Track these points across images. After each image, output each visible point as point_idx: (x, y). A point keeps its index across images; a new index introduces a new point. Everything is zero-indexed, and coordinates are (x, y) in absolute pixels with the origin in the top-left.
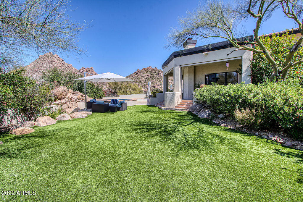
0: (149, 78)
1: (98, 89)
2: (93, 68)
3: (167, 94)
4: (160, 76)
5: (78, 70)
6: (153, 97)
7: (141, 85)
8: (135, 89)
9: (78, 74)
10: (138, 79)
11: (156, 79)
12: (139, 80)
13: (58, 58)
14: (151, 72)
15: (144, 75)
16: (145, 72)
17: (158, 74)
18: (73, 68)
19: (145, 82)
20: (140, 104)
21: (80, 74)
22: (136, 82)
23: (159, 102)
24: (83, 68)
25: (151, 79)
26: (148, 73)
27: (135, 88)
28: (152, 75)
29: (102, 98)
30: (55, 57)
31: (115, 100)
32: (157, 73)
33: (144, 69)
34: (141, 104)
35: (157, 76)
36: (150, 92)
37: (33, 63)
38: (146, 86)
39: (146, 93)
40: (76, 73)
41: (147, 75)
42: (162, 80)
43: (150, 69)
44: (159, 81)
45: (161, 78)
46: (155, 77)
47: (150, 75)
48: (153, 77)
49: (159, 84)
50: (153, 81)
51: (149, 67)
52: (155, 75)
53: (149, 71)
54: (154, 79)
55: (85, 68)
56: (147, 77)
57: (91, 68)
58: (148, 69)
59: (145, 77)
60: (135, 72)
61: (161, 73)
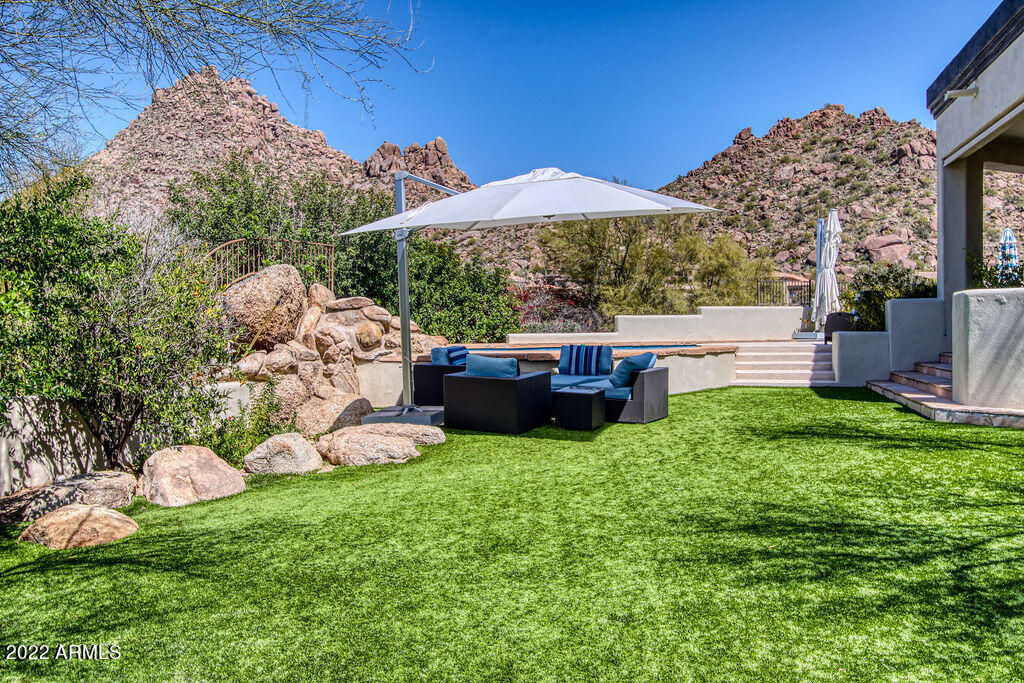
0: (827, 188)
1: (475, 281)
2: (445, 146)
3: (973, 306)
4: (910, 169)
5: (359, 160)
6: (861, 326)
7: (763, 241)
8: (720, 270)
9: (357, 186)
10: (740, 200)
11: (880, 194)
12: (749, 208)
13: (249, 101)
14: (839, 142)
15: (785, 172)
16: (794, 148)
17: (898, 155)
18: (331, 150)
19: (798, 220)
20: (760, 376)
21: (368, 186)
22: (727, 224)
23: (909, 361)
24: (385, 151)
25: (842, 194)
26: (821, 152)
27: (722, 266)
28: (849, 169)
29: (502, 339)
30: (235, 96)
31: (589, 349)
32: (886, 151)
33: (785, 127)
34: (770, 376)
35: (890, 173)
36: (836, 293)
37: (121, 136)
38: (802, 250)
39: (804, 296)
40: (346, 182)
41: (808, 166)
42: (926, 201)
43: (828, 122)
44: (900, 205)
45: (923, 185)
46: (873, 180)
47: (829, 166)
48: (854, 181)
49: (904, 230)
50: (858, 209)
51: (828, 107)
52: (870, 162)
53: (826, 142)
54: (860, 194)
55: (394, 150)
56: (808, 181)
57: (431, 144)
58: (820, 122)
59: (798, 187)
60: (724, 155)
61: (917, 145)
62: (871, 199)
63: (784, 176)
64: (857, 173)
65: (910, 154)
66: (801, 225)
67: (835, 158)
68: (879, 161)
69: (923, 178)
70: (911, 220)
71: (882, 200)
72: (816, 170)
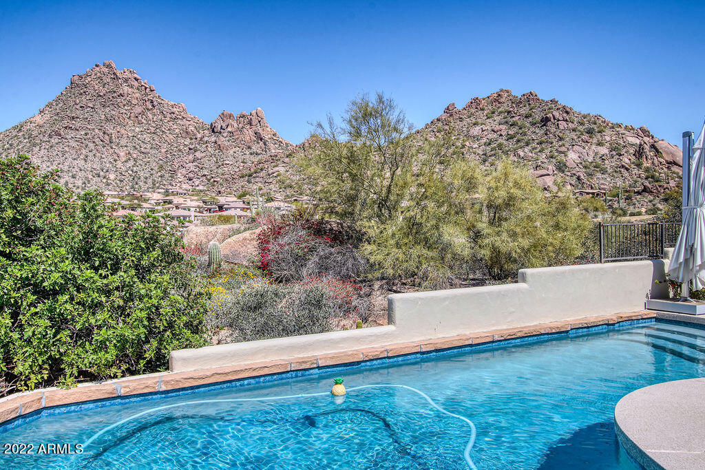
0: (502, 141)
2: (263, 114)
4: (553, 129)
5: (208, 123)
9: (206, 139)
11: (534, 145)
13: (136, 84)
14: (509, 112)
15: (476, 131)
16: (482, 116)
17: (545, 121)
18: (190, 115)
19: (485, 161)
21: (213, 139)
24: (223, 116)
25: (511, 145)
26: (498, 119)
28: (516, 129)
30: (126, 80)
32: (538, 118)
33: (476, 102)
35: (540, 132)
37: (50, 105)
40: (199, 136)
41: (490, 127)
42: (563, 149)
43: (502, 100)
44: (547, 151)
45: (561, 139)
46: (531, 135)
47: (503, 127)
48: (519, 136)
49: (550, 167)
50: (522, 154)
51: (502, 91)
52: (528, 125)
53: (501, 112)
54: (522, 144)
55: (230, 116)
56: (490, 136)
57: (254, 112)
58: (497, 99)
59: (484, 140)
60: (438, 120)
61: (556, 114)
62: (529, 148)
63: (475, 133)
64: (521, 131)
65: (552, 120)
66: (487, 164)
67: (506, 122)
68: (533, 124)
69: (561, 135)
70: (554, 160)
71: (536, 148)
72: (495, 129)
